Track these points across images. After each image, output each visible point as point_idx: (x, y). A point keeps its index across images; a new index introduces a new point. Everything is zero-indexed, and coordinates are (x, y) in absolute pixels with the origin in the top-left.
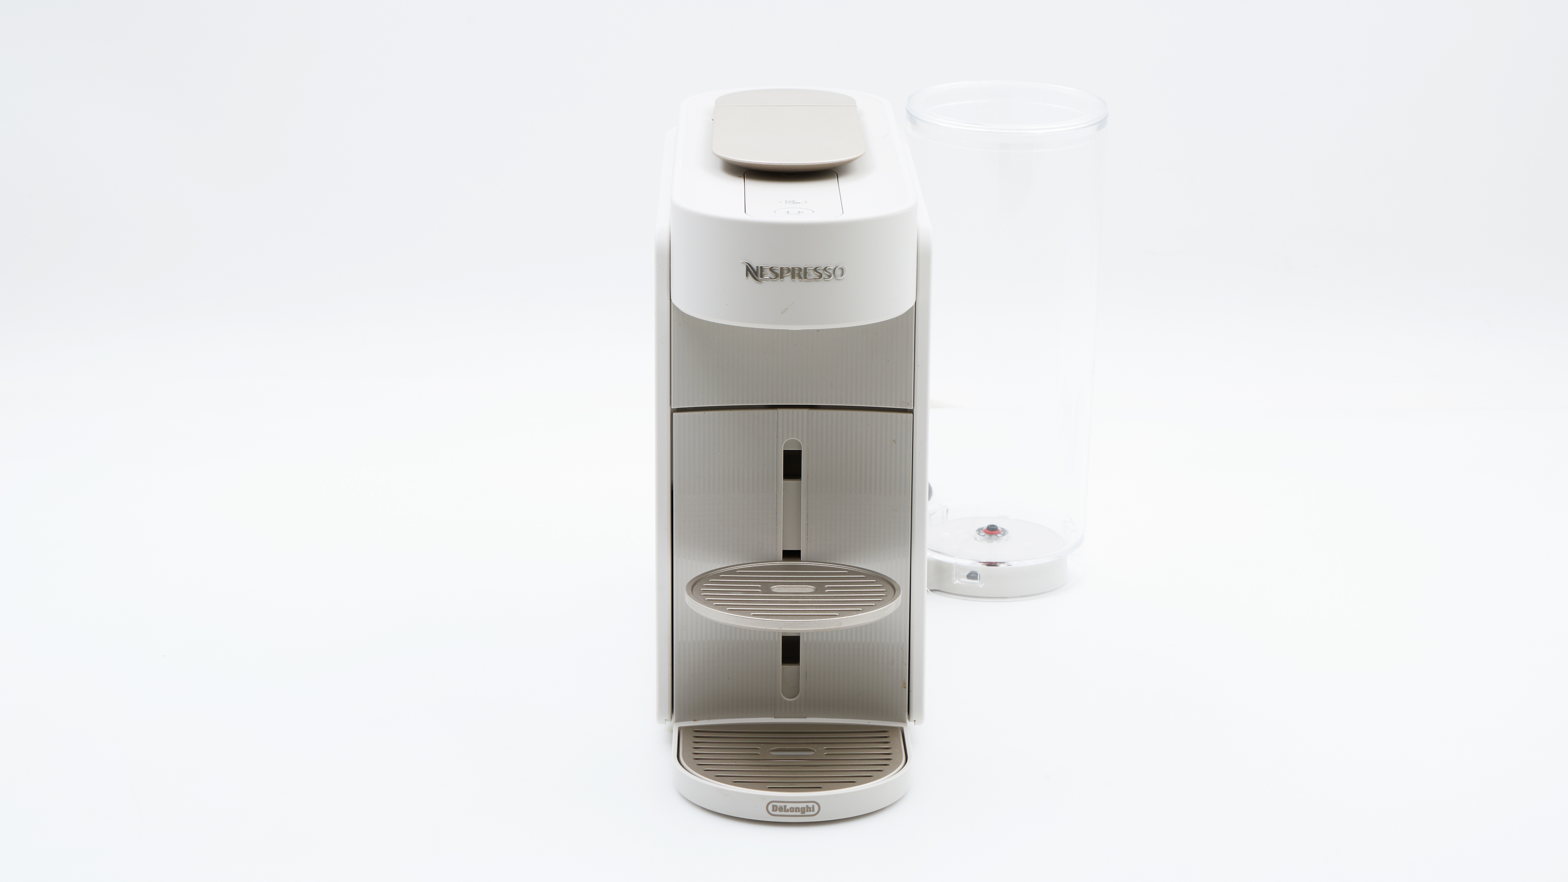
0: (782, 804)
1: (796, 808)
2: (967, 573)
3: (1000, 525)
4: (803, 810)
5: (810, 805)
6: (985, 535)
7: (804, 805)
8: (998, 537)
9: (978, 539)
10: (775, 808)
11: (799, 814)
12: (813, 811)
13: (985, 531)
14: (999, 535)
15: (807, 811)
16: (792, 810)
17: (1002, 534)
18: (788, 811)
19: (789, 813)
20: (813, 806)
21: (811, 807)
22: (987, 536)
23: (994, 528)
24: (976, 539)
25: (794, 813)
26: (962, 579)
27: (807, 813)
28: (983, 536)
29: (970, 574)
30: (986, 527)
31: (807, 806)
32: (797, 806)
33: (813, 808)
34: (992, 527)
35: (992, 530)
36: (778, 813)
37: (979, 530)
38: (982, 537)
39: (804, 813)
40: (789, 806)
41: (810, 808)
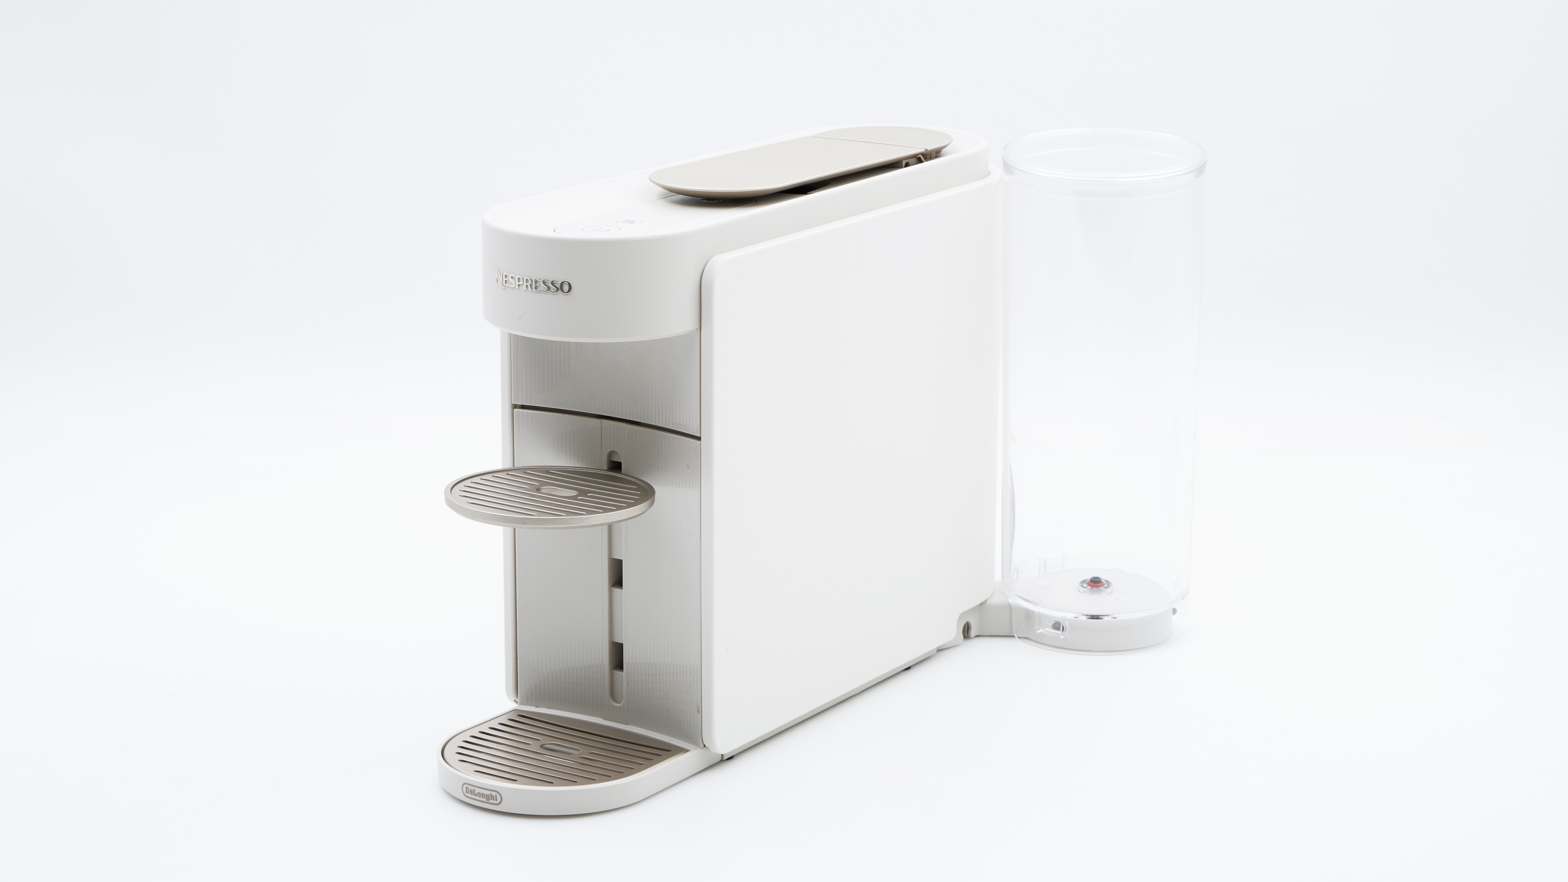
0: (473, 788)
1: (483, 794)
2: (1052, 624)
3: (1103, 577)
4: (489, 797)
5: (494, 794)
6: (1087, 587)
7: (488, 793)
8: (1100, 590)
9: (1081, 591)
10: (468, 791)
11: (485, 800)
12: (496, 800)
13: (1088, 584)
14: (1101, 588)
15: (491, 799)
16: (479, 795)
17: (1104, 587)
18: (476, 795)
19: (477, 798)
20: (496, 795)
21: (495, 796)
22: (1089, 587)
23: (1097, 580)
24: (1079, 591)
25: (480, 799)
26: (1046, 629)
27: (491, 801)
28: (1084, 587)
29: (1054, 624)
30: (1090, 580)
31: (491, 794)
32: (483, 793)
33: (496, 797)
34: (1095, 580)
35: (1095, 583)
36: (469, 795)
37: (1083, 582)
38: (1084, 589)
39: (489, 800)
40: (477, 790)
41: (493, 796)
